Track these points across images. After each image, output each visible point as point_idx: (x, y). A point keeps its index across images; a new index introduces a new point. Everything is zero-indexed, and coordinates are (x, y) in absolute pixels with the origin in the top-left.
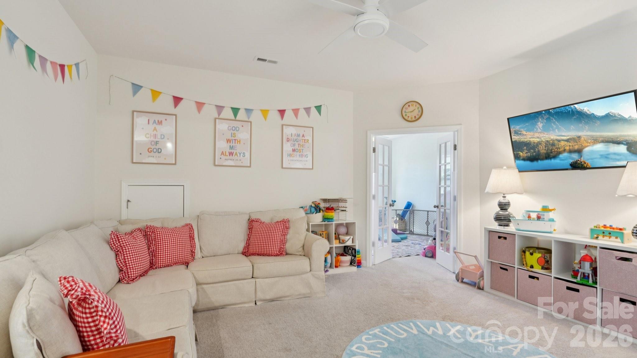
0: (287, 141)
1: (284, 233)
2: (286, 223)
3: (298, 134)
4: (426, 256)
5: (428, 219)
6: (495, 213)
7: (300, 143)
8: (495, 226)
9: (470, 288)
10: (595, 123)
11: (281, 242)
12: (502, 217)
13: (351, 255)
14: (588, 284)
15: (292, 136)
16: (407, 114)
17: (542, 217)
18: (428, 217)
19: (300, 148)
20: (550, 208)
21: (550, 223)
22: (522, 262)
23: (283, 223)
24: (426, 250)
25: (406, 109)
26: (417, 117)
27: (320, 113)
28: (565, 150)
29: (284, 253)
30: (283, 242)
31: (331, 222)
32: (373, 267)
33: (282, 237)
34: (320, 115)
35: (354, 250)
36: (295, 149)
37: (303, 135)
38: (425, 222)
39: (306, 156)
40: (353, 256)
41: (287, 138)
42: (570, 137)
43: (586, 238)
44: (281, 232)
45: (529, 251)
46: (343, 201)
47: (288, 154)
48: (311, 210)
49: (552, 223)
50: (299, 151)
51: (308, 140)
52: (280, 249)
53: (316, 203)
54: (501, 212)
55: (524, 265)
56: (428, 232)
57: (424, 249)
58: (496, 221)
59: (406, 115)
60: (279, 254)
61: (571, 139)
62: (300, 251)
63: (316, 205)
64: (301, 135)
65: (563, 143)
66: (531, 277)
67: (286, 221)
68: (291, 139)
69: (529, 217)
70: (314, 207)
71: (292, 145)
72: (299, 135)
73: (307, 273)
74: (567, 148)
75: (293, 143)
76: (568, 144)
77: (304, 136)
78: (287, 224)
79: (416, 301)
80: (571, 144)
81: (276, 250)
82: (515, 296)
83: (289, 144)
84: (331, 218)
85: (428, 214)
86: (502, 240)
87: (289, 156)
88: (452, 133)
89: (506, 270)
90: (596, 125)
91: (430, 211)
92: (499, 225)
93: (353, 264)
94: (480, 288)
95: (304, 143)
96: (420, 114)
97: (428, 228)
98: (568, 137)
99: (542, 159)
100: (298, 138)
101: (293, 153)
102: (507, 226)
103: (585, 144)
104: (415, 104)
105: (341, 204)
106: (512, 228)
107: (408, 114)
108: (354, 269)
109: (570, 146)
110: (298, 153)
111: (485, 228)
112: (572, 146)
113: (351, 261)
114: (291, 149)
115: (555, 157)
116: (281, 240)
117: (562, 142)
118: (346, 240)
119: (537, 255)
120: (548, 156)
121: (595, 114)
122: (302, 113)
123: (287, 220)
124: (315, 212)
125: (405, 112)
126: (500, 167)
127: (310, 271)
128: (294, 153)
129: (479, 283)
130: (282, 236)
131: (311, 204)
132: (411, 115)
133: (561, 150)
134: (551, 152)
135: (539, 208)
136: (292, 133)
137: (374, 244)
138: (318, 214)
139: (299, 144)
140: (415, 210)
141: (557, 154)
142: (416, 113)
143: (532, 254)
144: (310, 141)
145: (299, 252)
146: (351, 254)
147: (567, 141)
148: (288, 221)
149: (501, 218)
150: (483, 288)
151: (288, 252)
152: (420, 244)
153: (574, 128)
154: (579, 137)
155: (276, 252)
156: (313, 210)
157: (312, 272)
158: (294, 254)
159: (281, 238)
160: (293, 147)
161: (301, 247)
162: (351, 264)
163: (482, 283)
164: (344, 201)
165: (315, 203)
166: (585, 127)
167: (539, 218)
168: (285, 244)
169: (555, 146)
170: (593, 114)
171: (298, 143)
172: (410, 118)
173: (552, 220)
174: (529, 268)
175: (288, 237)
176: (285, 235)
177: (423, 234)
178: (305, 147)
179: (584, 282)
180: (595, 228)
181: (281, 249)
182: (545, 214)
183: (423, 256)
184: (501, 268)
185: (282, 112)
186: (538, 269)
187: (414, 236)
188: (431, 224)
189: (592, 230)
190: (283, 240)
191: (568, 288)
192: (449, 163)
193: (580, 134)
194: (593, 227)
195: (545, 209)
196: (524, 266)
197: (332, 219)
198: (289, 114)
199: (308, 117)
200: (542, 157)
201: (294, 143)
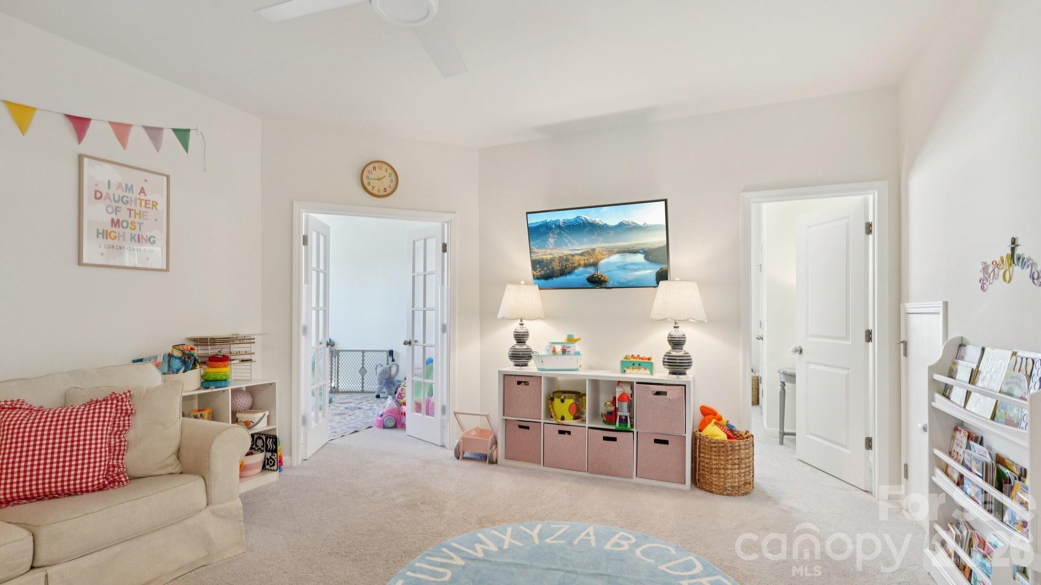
0: (96, 198)
1: (119, 427)
2: (123, 402)
3: (126, 185)
4: (385, 427)
5: (363, 364)
6: (511, 349)
7: (133, 207)
8: (510, 367)
9: (480, 465)
10: (609, 233)
11: (110, 452)
12: (521, 353)
13: (262, 451)
14: (627, 429)
15: (109, 188)
16: (371, 181)
17: (568, 350)
18: (363, 360)
19: (132, 219)
20: (575, 338)
21: (576, 356)
22: (549, 414)
23: (115, 402)
24: (384, 416)
25: (369, 172)
26: (389, 191)
27: (185, 145)
28: (579, 265)
29: (123, 479)
30: (118, 450)
31: (224, 387)
32: (306, 463)
33: (113, 440)
34: (187, 150)
35: (270, 438)
36: (118, 221)
37: (142, 188)
38: (359, 370)
39: (150, 240)
40: (267, 451)
41: (96, 191)
42: (584, 251)
43: (617, 372)
44: (108, 425)
45: (559, 397)
46: (245, 341)
47: (98, 230)
48: (169, 366)
49: (579, 356)
50: (130, 225)
51: (155, 204)
52: (108, 471)
53: (186, 348)
54: (517, 347)
55: (552, 417)
56: (363, 387)
57: (381, 416)
58: (512, 359)
59: (369, 183)
60: (106, 482)
61: (585, 252)
62: (171, 465)
63: (187, 352)
64: (137, 190)
65: (577, 258)
66: (561, 432)
67: (124, 396)
68: (108, 194)
69: (554, 351)
70: (180, 358)
71: (110, 210)
72: (130, 189)
73: (200, 511)
74: (582, 262)
75: (115, 205)
76: (583, 258)
77: (144, 192)
78: (127, 403)
79: (422, 507)
80: (585, 258)
81: (97, 475)
82: (540, 463)
83: (101, 205)
84: (224, 378)
85: (363, 356)
86: (522, 386)
87: (101, 236)
88: (440, 224)
89: (528, 428)
90: (610, 235)
91: (367, 351)
92: (516, 365)
93: (268, 467)
94: (493, 462)
95: (143, 209)
96: (393, 185)
97: (363, 379)
98: (582, 251)
99: (557, 276)
100: (127, 194)
101: (114, 229)
102: (526, 365)
103: (600, 256)
104: (385, 167)
105: (235, 348)
106: (532, 368)
107: (373, 183)
108: (272, 477)
109: (584, 260)
110: (128, 232)
111: (499, 372)
112: (587, 260)
113: (264, 462)
114: (108, 218)
115: (570, 273)
116: (110, 447)
117: (576, 256)
118: (255, 422)
119: (569, 402)
120: (563, 273)
121: (608, 224)
122: (137, 135)
123: (125, 394)
124: (183, 369)
125: (368, 178)
126: (517, 283)
127: (208, 504)
128: (116, 229)
129: (491, 455)
130: (112, 436)
131: (169, 350)
132: (378, 187)
133: (576, 265)
134: (566, 268)
135: (563, 339)
136: (109, 182)
137: (304, 421)
138: (189, 372)
139: (130, 210)
140: (342, 351)
141: (572, 269)
142: (387, 183)
143: (563, 401)
144: (162, 206)
145: (166, 466)
146: (262, 449)
147: (582, 254)
148: (129, 395)
149: (519, 354)
150: (497, 460)
151: (132, 472)
152: (359, 409)
153: (587, 241)
154: (594, 250)
155: (98, 479)
156: (176, 364)
157: (211, 507)
158: (152, 474)
159: (110, 441)
160: (114, 214)
161: (172, 455)
162: (264, 468)
163: (495, 454)
164: (249, 340)
165: (181, 348)
166: (599, 239)
167: (564, 351)
168: (123, 455)
169: (569, 261)
170: (606, 224)
171: (128, 206)
172: (377, 190)
173: (578, 354)
174: (559, 421)
175: (131, 435)
176: (120, 431)
177: (354, 390)
178: (147, 219)
179: (623, 428)
180: (626, 360)
181: (111, 469)
182: (571, 345)
183: (379, 427)
184: (520, 427)
185: (80, 124)
186: (569, 420)
187: (341, 396)
188: (369, 371)
189: (622, 362)
190: (115, 446)
191: (606, 438)
192: (432, 273)
193: (594, 246)
194: (623, 359)
195: (571, 340)
196: (552, 419)
197: (225, 380)
198: (99, 134)
199: (155, 150)
200: (556, 274)
201: (118, 205)
